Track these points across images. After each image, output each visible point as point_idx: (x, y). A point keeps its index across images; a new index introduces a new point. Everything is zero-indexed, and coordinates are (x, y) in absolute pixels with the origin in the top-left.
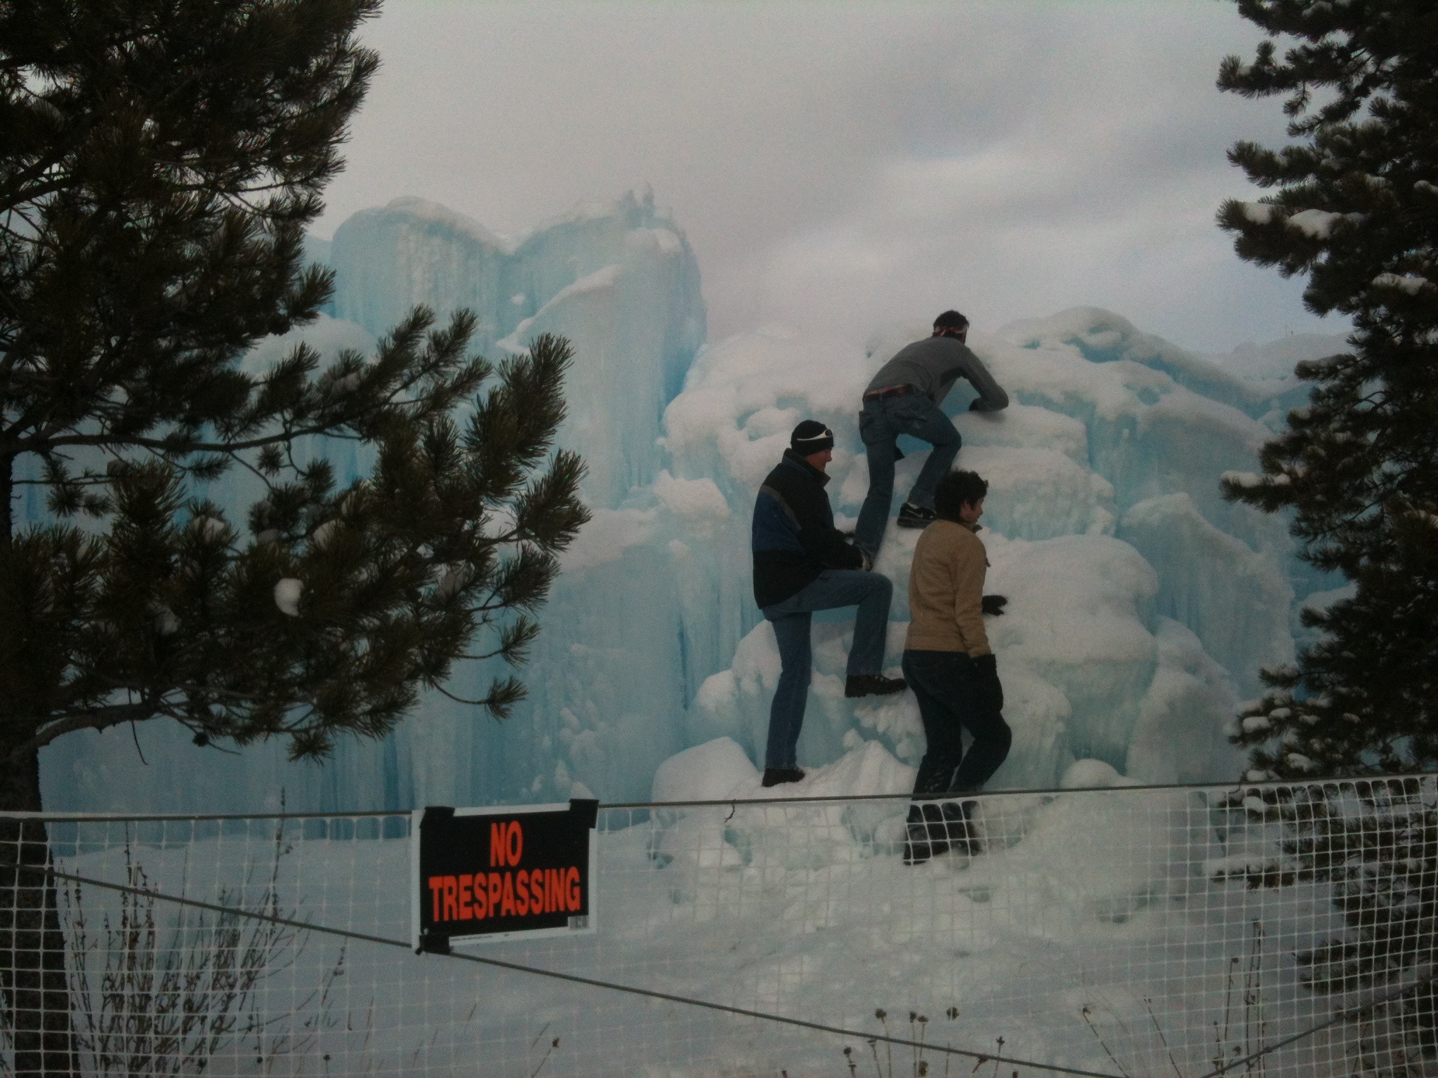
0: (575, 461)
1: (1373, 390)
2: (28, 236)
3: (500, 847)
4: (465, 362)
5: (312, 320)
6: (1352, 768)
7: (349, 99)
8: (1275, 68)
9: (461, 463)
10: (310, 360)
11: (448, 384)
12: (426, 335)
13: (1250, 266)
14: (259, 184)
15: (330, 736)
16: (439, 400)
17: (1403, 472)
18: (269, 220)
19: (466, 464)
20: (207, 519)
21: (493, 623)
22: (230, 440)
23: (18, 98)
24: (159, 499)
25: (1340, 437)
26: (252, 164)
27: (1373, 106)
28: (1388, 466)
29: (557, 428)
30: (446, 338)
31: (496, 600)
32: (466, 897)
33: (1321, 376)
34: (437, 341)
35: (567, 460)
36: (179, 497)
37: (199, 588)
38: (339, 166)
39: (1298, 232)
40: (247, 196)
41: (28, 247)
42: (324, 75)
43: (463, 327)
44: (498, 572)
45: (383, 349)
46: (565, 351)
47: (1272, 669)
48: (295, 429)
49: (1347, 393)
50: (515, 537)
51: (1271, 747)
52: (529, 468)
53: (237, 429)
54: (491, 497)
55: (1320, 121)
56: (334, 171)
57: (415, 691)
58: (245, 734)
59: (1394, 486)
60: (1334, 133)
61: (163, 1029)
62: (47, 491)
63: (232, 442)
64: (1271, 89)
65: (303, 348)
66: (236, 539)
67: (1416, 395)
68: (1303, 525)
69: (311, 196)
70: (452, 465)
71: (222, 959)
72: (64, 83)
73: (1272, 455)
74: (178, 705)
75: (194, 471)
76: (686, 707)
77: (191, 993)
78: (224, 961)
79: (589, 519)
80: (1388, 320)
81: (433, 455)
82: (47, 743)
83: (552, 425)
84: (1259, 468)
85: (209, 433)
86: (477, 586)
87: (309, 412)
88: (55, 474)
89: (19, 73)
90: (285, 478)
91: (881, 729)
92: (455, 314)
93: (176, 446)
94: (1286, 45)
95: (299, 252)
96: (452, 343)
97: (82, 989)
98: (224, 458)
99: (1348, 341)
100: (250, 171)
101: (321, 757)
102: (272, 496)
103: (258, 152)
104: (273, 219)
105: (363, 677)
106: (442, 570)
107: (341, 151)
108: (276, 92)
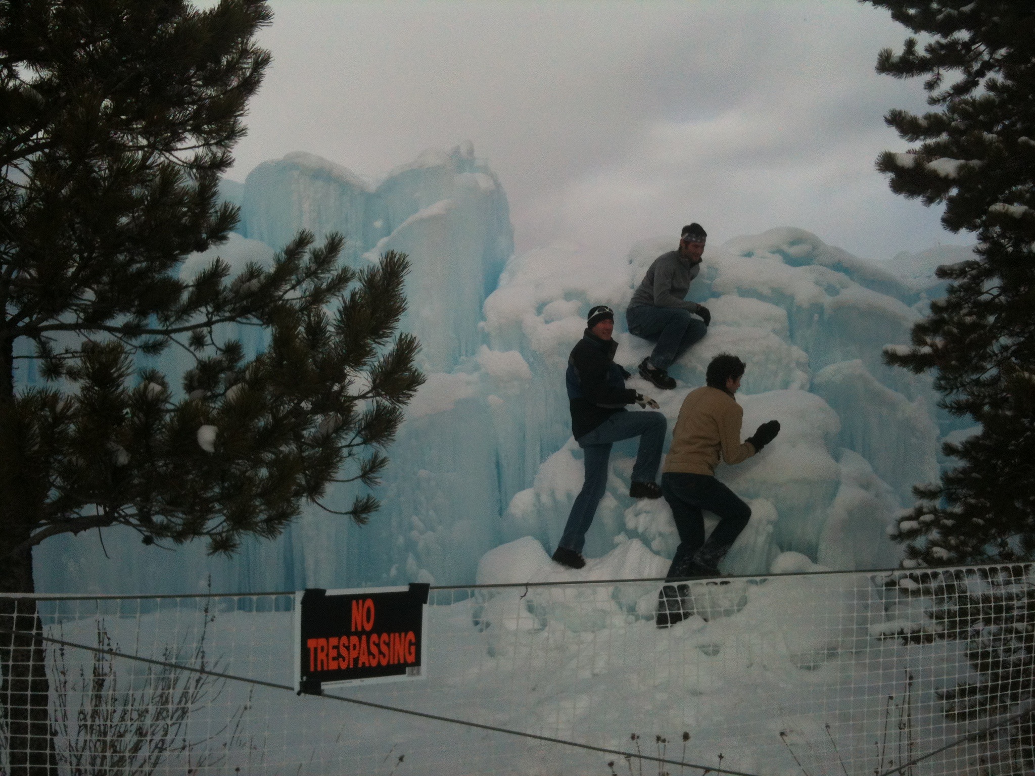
0: (412, 341)
1: (992, 286)
2: (22, 183)
3: (358, 617)
4: (336, 270)
5: (224, 242)
6: (979, 557)
7: (250, 85)
8: (917, 57)
9: (330, 343)
10: (224, 269)
11: (324, 286)
12: (308, 251)
13: (901, 198)
14: (185, 145)
15: (237, 537)
16: (318, 297)
17: (1014, 345)
18: (194, 170)
19: (334, 344)
20: (149, 384)
21: (356, 456)
22: (168, 327)
23: (15, 86)
24: (114, 370)
25: (968, 319)
26: (180, 131)
27: (987, 84)
28: (1004, 340)
29: (399, 317)
30: (322, 252)
31: (358, 440)
32: (333, 653)
33: (954, 276)
34: (316, 256)
35: (406, 341)
36: (128, 368)
37: (144, 432)
38: (243, 132)
39: (934, 174)
40: (176, 153)
41: (22, 191)
42: (233, 68)
43: (334, 245)
44: (359, 420)
45: (278, 261)
46: (405, 262)
47: (921, 486)
48: (215, 318)
49: (973, 289)
50: (370, 395)
51: (920, 542)
52: (381, 346)
53: (172, 319)
54: (352, 367)
55: (950, 95)
56: (240, 136)
57: (299, 505)
58: (179, 537)
59: (1009, 355)
60: (960, 104)
61: (120, 749)
62: (39, 363)
63: (170, 328)
64: (915, 71)
65: (218, 261)
66: (171, 397)
67: (1022, 289)
68: (942, 382)
69: (224, 154)
70: (324, 344)
71: (164, 698)
72: (46, 74)
73: (920, 332)
74: (132, 516)
75: (143, 349)
76: (501, 515)
77: (141, 723)
78: (164, 700)
79: (424, 382)
80: (1002, 235)
81: (311, 337)
82: (38, 543)
83: (397, 315)
84: (911, 343)
85: (153, 321)
86: (344, 430)
87: (225, 306)
88: (45, 352)
89: (14, 68)
90: (209, 353)
91: (640, 530)
92: (328, 235)
93: (130, 331)
94: (925, 40)
95: (215, 194)
96: (326, 257)
97: (64, 721)
98: (165, 339)
99: (974, 251)
100: (179, 136)
101: (231, 553)
102: (200, 366)
103: (183, 124)
104: (197, 169)
105: (260, 495)
106: (319, 418)
107: (243, 121)
108: (199, 80)
